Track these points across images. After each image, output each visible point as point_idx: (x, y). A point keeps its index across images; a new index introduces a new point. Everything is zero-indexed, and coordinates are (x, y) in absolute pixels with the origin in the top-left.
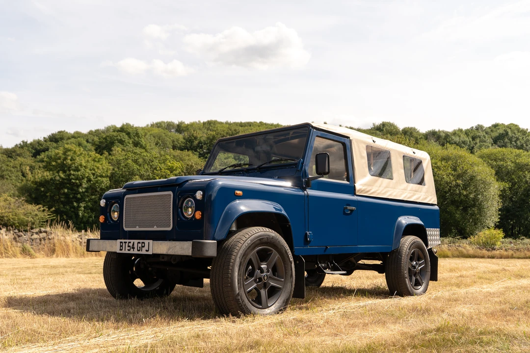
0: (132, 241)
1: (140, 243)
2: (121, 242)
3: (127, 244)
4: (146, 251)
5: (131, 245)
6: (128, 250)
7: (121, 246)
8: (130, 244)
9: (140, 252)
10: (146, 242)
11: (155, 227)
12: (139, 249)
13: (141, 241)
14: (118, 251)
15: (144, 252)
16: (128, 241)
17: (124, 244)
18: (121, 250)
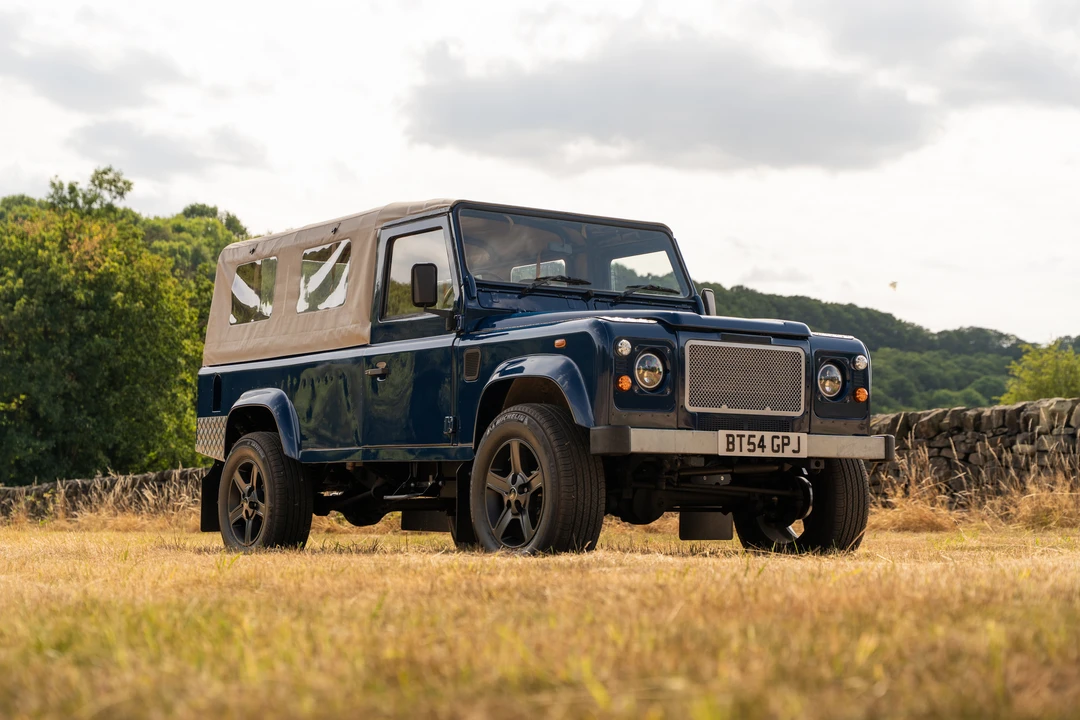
0: (758, 434)
1: (778, 437)
2: (728, 436)
3: (745, 440)
4: (794, 451)
5: (756, 441)
6: (749, 450)
7: (728, 443)
8: (752, 440)
9: (779, 455)
10: (793, 436)
11: (768, 408)
12: (776, 448)
13: (780, 434)
14: (722, 452)
15: (788, 453)
16: (747, 433)
17: (737, 440)
18: (728, 450)
